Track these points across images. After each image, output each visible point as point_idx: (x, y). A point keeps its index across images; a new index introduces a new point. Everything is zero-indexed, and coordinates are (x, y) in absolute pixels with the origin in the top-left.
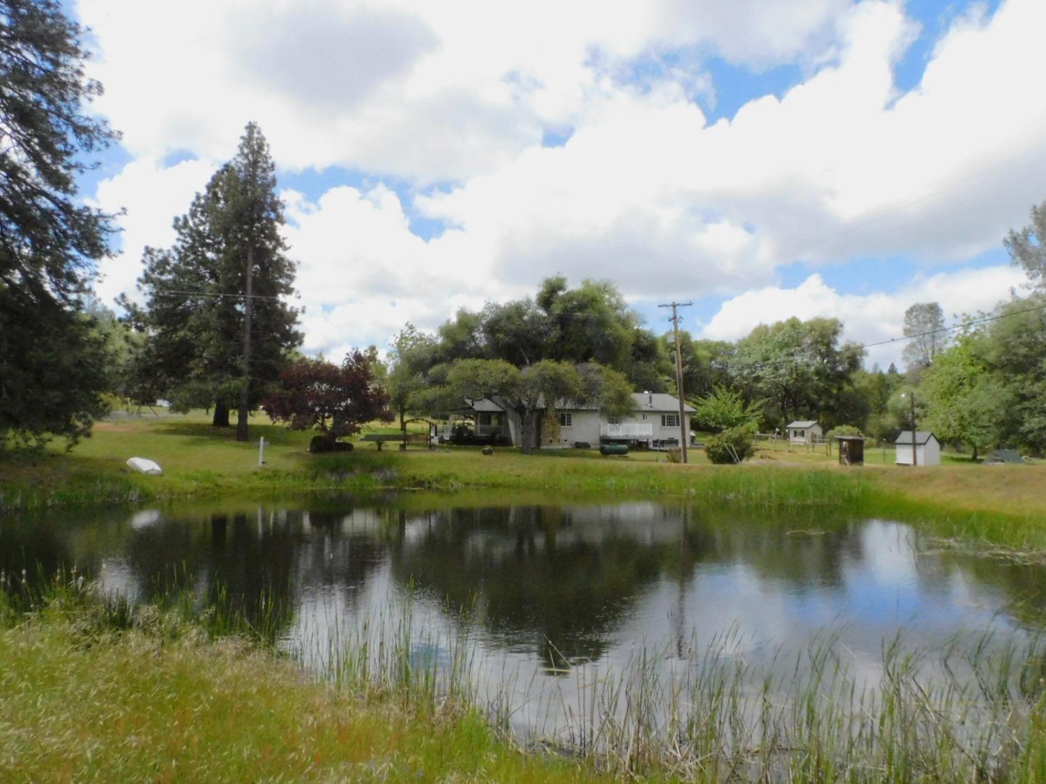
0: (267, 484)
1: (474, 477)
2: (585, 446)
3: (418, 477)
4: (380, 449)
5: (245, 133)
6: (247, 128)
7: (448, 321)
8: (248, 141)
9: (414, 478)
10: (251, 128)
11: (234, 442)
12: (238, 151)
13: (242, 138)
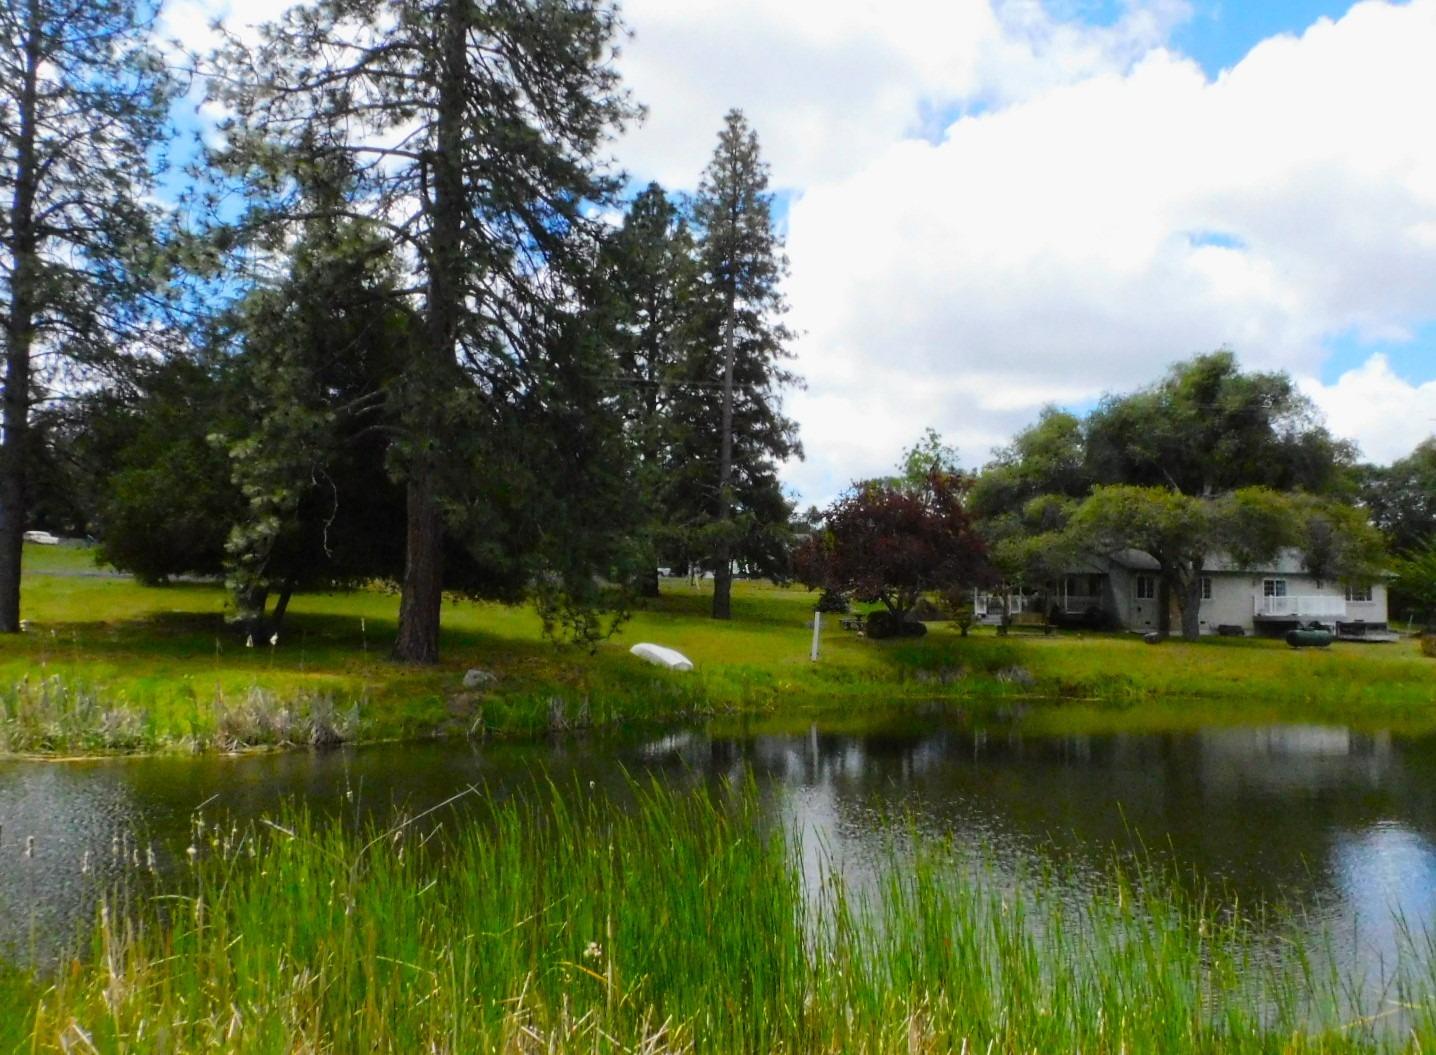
0: (835, 689)
1: (1161, 683)
2: (1236, 631)
3: (1064, 680)
4: (964, 634)
5: (725, 127)
6: (728, 119)
7: (1030, 426)
8: (730, 140)
9: (1058, 681)
10: (734, 118)
11: (710, 620)
12: (712, 157)
13: (722, 135)
